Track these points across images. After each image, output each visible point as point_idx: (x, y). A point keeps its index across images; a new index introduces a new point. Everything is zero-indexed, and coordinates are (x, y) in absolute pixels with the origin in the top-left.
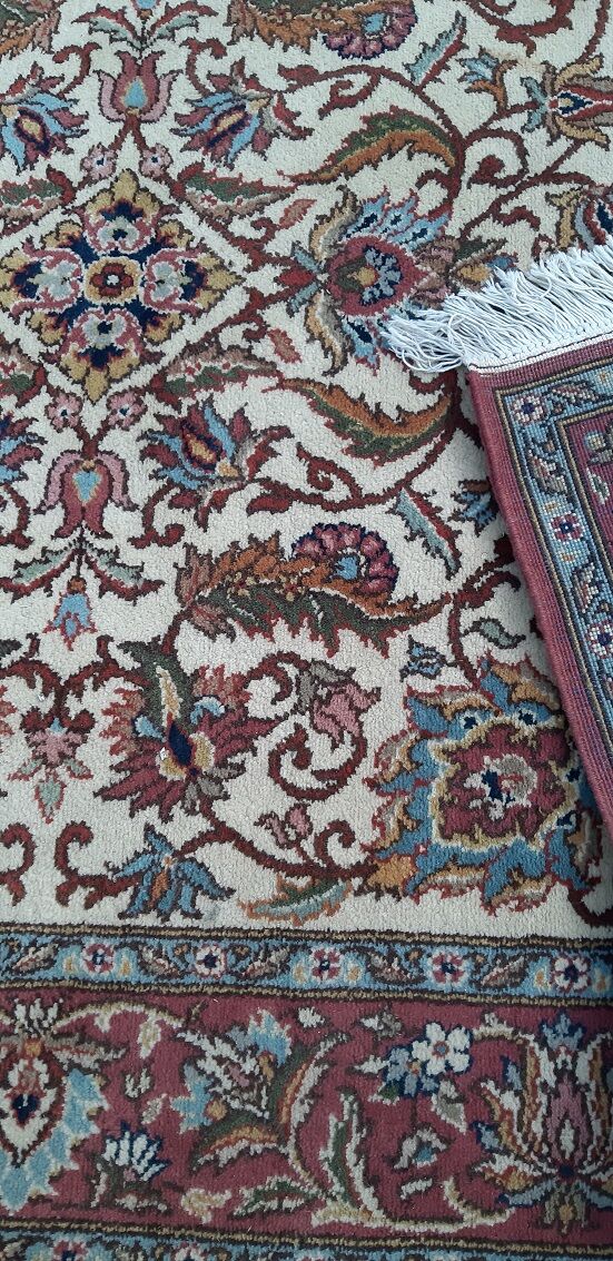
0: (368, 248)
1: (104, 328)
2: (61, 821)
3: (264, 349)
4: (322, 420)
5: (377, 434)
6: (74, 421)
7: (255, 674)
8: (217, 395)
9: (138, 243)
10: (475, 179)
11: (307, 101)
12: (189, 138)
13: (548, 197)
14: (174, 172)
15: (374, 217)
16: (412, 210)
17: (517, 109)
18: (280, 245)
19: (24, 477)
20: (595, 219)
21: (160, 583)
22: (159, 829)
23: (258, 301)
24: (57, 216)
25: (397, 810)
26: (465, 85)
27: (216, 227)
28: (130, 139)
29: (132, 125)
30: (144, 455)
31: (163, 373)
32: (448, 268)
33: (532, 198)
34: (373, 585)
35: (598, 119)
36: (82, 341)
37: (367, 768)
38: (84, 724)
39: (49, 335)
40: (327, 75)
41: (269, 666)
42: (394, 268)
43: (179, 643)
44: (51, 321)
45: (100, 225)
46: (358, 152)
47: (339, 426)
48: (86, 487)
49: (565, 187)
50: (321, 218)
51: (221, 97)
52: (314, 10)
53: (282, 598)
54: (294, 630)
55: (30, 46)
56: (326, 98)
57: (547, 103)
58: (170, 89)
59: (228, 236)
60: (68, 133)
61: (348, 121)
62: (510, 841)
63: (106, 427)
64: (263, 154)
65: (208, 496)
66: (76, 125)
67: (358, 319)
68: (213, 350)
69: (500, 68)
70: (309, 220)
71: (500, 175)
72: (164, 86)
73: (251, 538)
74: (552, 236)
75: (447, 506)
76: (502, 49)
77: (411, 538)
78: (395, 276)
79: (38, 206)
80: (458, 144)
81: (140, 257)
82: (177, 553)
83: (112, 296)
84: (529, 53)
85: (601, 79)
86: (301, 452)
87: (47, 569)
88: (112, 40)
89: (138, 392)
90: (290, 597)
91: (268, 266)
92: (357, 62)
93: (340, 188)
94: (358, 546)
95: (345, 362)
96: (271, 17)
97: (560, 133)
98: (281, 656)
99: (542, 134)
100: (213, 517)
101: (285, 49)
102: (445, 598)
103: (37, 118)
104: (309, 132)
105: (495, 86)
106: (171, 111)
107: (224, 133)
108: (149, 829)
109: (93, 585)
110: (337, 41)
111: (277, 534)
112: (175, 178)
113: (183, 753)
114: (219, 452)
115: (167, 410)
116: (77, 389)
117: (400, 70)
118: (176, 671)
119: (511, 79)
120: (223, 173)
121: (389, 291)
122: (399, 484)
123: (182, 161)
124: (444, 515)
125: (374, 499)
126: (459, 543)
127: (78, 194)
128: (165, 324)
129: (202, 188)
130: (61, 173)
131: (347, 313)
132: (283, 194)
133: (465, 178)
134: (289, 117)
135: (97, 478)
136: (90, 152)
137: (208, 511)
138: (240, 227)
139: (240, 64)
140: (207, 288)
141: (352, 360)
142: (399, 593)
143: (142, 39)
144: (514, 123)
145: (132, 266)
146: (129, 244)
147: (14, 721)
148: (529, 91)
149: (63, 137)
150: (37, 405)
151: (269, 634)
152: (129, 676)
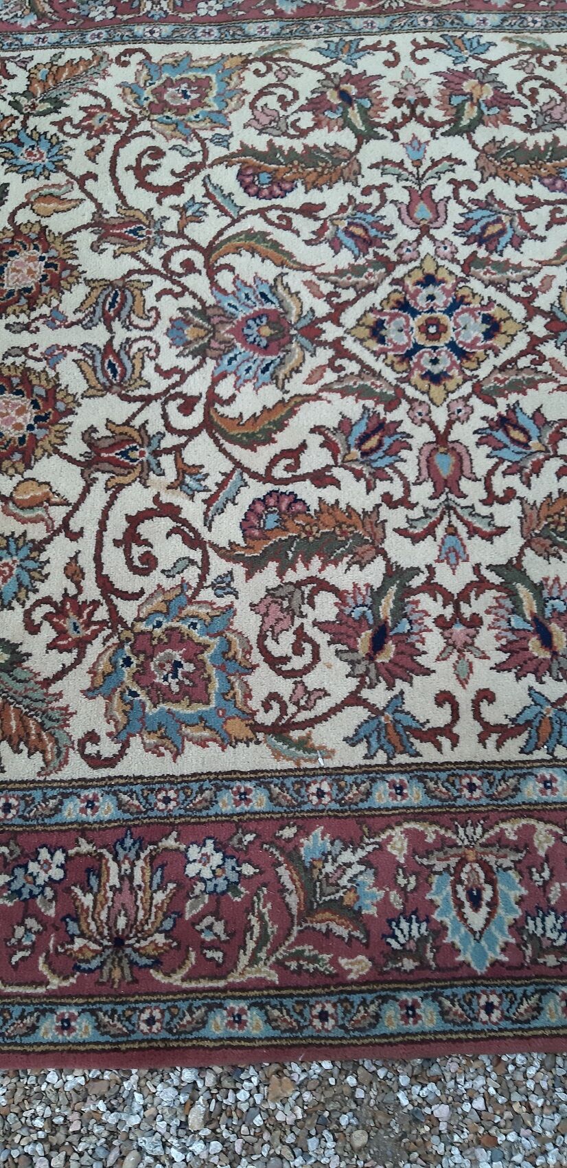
0: (266, 347)
1: (431, 297)
2: (401, 67)
3: (326, 288)
4: (286, 248)
5: (253, 242)
6: (438, 244)
7: (311, 129)
8: (352, 261)
9: (421, 356)
10: (199, 398)
11: (315, 458)
12: (399, 430)
13: (148, 386)
14: (405, 405)
15: (263, 372)
16: (238, 378)
17: (167, 451)
18: (324, 355)
19: (462, 215)
20: (119, 370)
21: (371, 167)
22: (350, 68)
23: (334, 318)
24: (483, 372)
25: (232, 84)
26: (204, 471)
27: (368, 368)
28: (442, 429)
29: (442, 439)
30: (392, 227)
31: (389, 273)
32: (213, 337)
33: (159, 385)
34: (249, 172)
35: (111, 441)
36: (443, 289)
37: (248, 99)
38: (398, 102)
39: (465, 292)
40: (302, 478)
41: (303, 133)
42: (248, 336)
43: (355, 141)
44: (466, 300)
45: (450, 368)
46: (278, 417)
47: (276, 245)
48: (423, 212)
49: (138, 393)
50: (298, 371)
51: (379, 464)
52: (318, 535)
53: (300, 162)
54: (292, 149)
55: (538, 505)
56: (303, 457)
57: (147, 455)
58: (420, 470)
59: (360, 361)
60: (489, 431)
61: (286, 439)
62: (178, 77)
63: (418, 241)
64: (344, 417)
65: (350, 211)
66: (484, 438)
67: (268, 306)
68: (359, 287)
69: (178, 485)
70: (306, 370)
71: (180, 401)
72: (425, 473)
73: (321, 190)
74: (147, 360)
75: (210, 209)
76: (177, 499)
77: (230, 194)
78: (246, 331)
79: (496, 379)
80: (209, 425)
81: (417, 347)
82: (363, 183)
83: (430, 318)
84: (158, 495)
85: (109, 472)
86: (297, 233)
87: (436, 169)
88: (472, 507)
89: (401, 261)
90: (296, 163)
91: (330, 340)
92: (283, 488)
93: (287, 392)
94: (260, 190)
95: (275, 280)
96: (351, 529)
97: (139, 431)
98: (298, 137)
99: (151, 430)
100: (345, 201)
101: (337, 502)
102: (211, 166)
103: (515, 442)
104: (312, 431)
105: (184, 470)
106: (415, 452)
107: (374, 432)
108: (355, 66)
109: (408, 164)
110: (299, 507)
111: (306, 192)
112: (403, 401)
113: (344, 95)
114: (346, 231)
115: (381, 251)
116: (441, 262)
117: (251, 481)
118: (353, 129)
119: (171, 475)
120: (370, 403)
121: (251, 322)
122: (238, 221)
123: (400, 413)
124: (212, 206)
125: (253, 212)
126: (203, 191)
127: (470, 390)
128: (392, 303)
129: (381, 393)
130: (486, 402)
131: (275, 311)
132: (327, 388)
133: (203, 400)
134: (327, 444)
135: (417, 215)
136: (468, 418)
137: (349, 204)
138: (353, 367)
139: (370, 488)
140: (368, 327)
141: (271, 282)
142: (236, 168)
143: (449, 508)
144: (170, 441)
145: (421, 339)
146: (427, 355)
147: (435, 102)
148: (159, 465)
149: (491, 428)
150: (464, 253)
151: (306, 147)
152: (379, 125)
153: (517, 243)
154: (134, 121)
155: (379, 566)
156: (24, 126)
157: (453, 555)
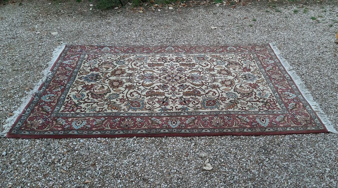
0: (150, 79)
1: (173, 75)
2: (170, 57)
3: (159, 74)
4: (154, 71)
5: (149, 70)
8: (162, 72)
9: (171, 80)
10: (141, 83)
11: (156, 88)
12: (167, 86)
15: (150, 81)
16: (147, 81)
18: (158, 80)
19: (177, 69)
20: (131, 80)
21: (166, 65)
24: (179, 81)
25: (148, 58)
26: (141, 89)
27: (164, 81)
28: (173, 86)
30: (168, 70)
31: (167, 73)
32: (143, 78)
33: (136, 82)
35: (129, 86)
37: (150, 59)
38: (169, 59)
39: (177, 75)
40: (154, 89)
42: (148, 78)
43: (164, 63)
45: (175, 81)
46: (151, 84)
47: (152, 71)
49: (133, 82)
51: (165, 88)
52: (156, 94)
54: (155, 63)
55: (185, 92)
57: (134, 87)
60: (179, 86)
61: (152, 86)
62: (141, 57)
63: (171, 71)
64: (160, 85)
65: (162, 68)
68: (163, 74)
69: (138, 90)
70: (156, 81)
71: (138, 83)
73: (159, 66)
74: (134, 80)
75: (144, 68)
77: (147, 67)
79: (181, 82)
82: (164, 66)
83: (172, 77)
84: (135, 90)
85: (128, 88)
87: (174, 65)
88: (176, 92)
89: (169, 72)
91: (159, 78)
92: (152, 90)
93: (153, 82)
94: (151, 66)
95: (152, 73)
96: (160, 94)
99: (134, 85)
101: (159, 91)
102: (144, 64)
103: (182, 87)
106: (170, 88)
107: (164, 86)
108: (164, 57)
109: (170, 65)
110: (154, 92)
111: (157, 67)
112: (168, 84)
113: (162, 59)
114: (162, 70)
115: (166, 71)
116: (174, 72)
117: (147, 90)
120: (164, 84)
125: (150, 68)
126: (143, 66)
127: (177, 83)
128: (167, 76)
129: (166, 83)
130: (179, 84)
131: (152, 76)
132: (158, 82)
134: (158, 87)
135: (171, 69)
136: (177, 85)
138: (162, 81)
139: (163, 90)
140: (164, 77)
142: (148, 65)
143: (173, 92)
144: (137, 86)
147: (174, 60)
150: (177, 72)
151: (157, 63)
152: (167, 61)
153: (184, 71)
154: (134, 60)
155: (164, 96)
156: (119, 60)
157: (174, 96)
